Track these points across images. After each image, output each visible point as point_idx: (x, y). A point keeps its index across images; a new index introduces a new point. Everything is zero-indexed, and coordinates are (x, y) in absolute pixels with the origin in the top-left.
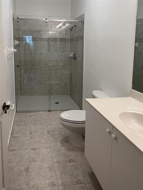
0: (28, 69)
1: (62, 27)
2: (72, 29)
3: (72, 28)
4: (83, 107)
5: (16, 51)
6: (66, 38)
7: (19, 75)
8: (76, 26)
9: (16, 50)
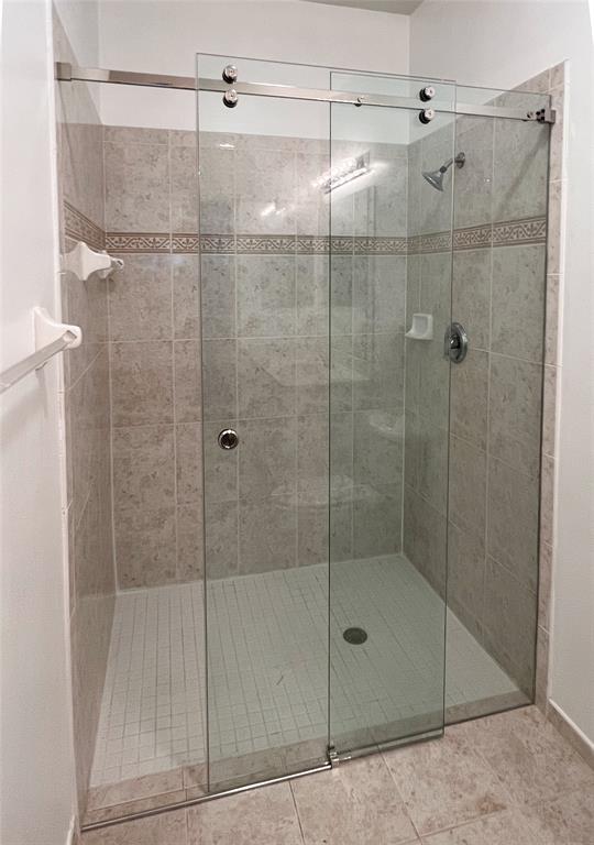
0: (169, 420)
1: (343, 180)
2: (442, 176)
3: (443, 170)
4: (550, 692)
5: (78, 341)
6: (380, 234)
7: (112, 461)
8: (460, 162)
9: (77, 330)
